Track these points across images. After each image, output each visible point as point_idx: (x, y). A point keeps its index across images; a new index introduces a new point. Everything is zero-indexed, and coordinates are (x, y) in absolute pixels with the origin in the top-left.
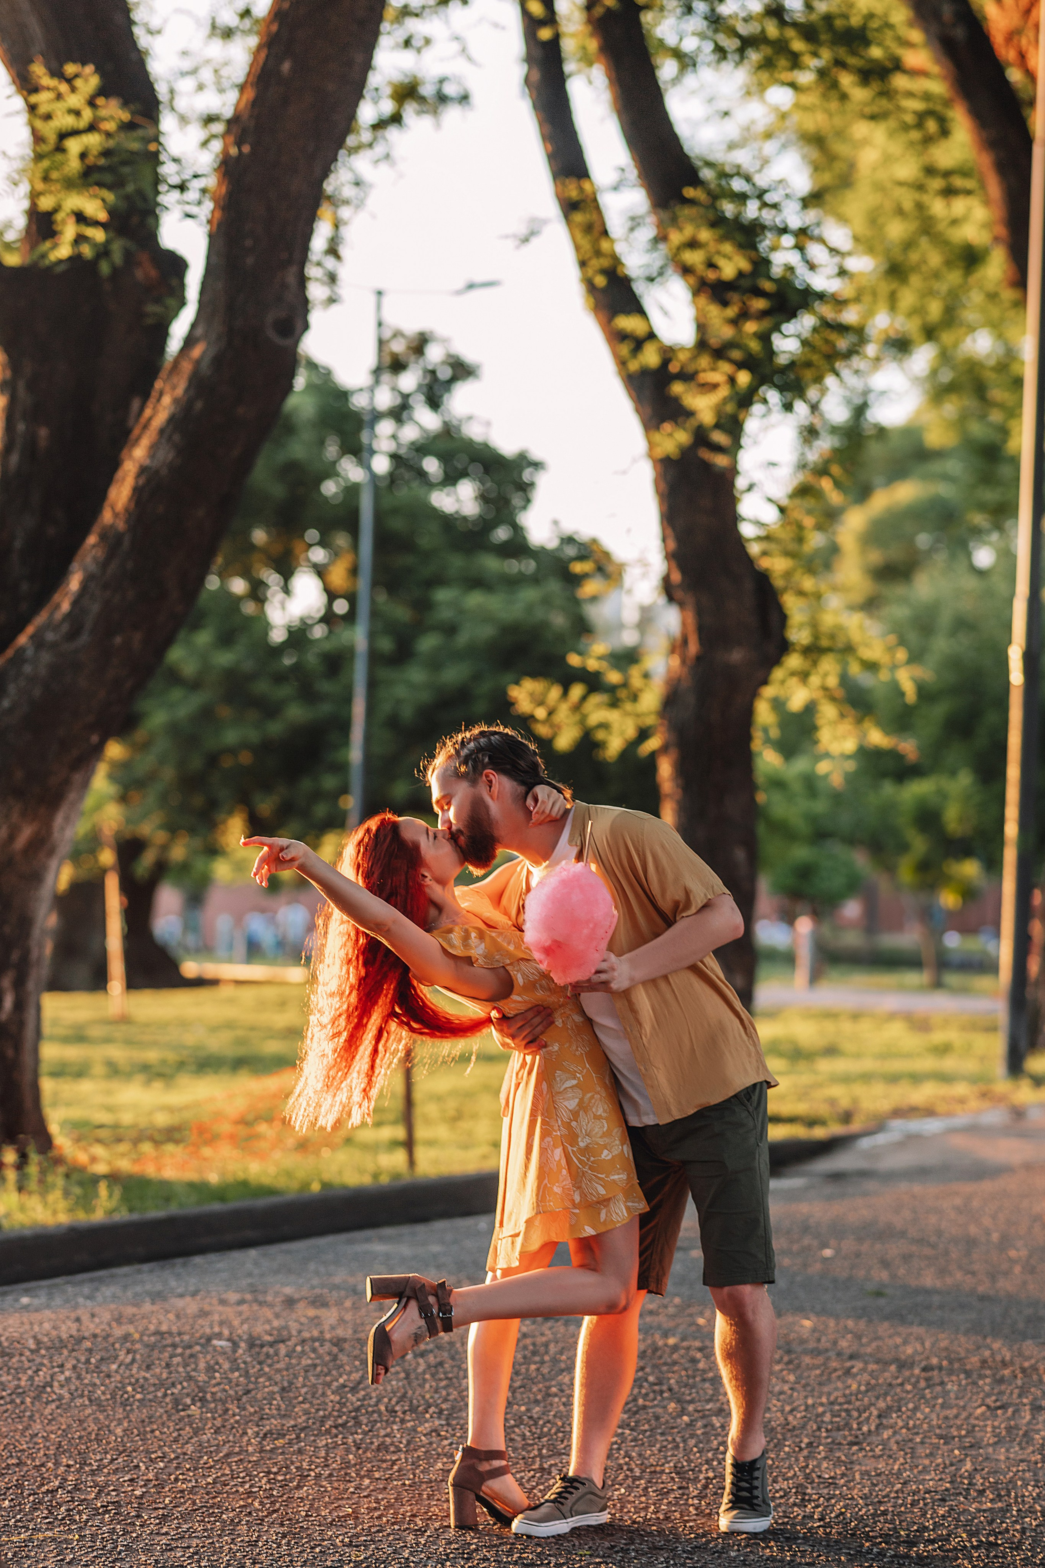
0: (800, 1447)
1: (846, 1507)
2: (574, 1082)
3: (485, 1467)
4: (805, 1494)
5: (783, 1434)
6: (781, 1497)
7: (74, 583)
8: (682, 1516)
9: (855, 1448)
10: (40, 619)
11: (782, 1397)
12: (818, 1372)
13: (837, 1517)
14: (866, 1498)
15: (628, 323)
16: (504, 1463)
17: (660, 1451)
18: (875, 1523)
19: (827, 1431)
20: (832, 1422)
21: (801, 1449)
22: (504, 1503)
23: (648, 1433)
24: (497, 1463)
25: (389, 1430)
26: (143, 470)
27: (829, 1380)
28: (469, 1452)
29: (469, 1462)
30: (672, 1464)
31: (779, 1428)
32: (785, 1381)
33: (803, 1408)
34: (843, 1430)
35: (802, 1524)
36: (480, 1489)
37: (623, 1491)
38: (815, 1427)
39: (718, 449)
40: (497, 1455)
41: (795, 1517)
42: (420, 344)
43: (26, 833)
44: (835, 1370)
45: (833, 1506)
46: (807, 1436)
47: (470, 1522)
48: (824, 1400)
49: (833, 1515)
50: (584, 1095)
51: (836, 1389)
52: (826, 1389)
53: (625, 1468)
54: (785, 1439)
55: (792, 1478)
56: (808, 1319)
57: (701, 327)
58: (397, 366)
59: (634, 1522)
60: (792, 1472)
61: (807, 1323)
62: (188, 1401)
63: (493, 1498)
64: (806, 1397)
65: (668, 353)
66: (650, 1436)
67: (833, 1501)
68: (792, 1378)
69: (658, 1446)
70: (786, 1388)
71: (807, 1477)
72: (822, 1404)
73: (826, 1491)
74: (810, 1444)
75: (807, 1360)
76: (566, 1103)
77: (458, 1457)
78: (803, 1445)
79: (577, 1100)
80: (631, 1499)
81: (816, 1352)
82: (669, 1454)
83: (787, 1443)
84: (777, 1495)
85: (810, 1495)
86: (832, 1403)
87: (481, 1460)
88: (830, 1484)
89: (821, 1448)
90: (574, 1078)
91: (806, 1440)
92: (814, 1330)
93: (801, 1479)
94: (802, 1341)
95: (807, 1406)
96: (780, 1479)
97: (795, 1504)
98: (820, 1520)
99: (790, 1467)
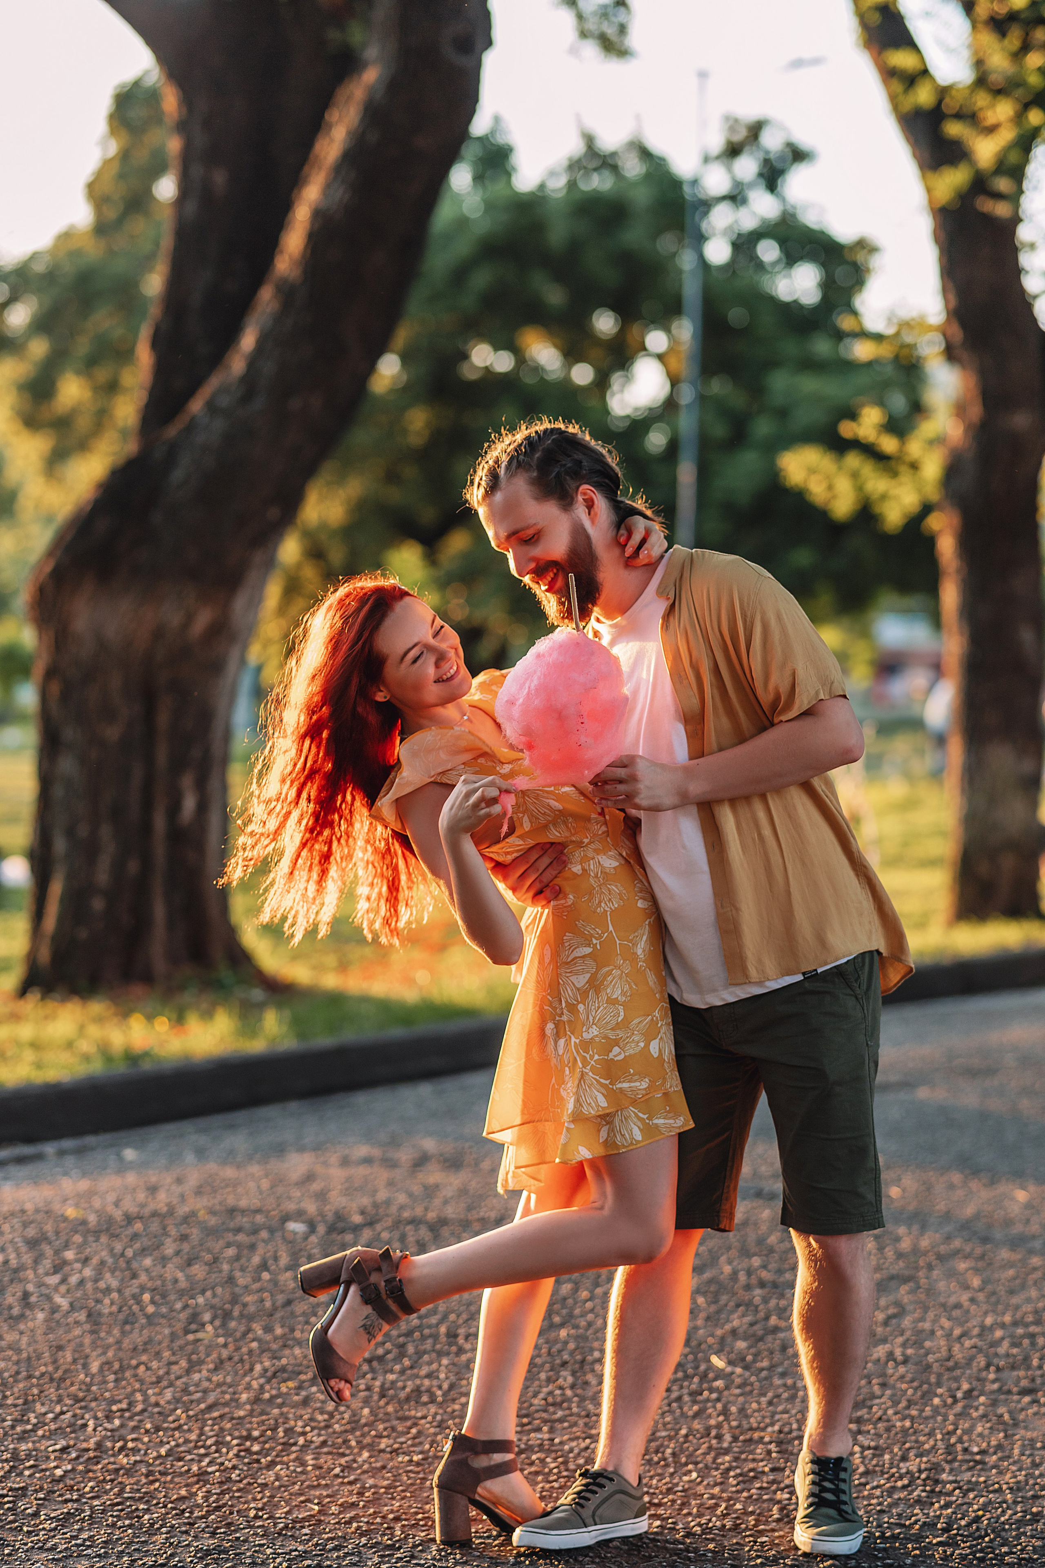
0: (954, 1397)
1: (984, 1508)
2: (588, 950)
3: (482, 1462)
4: (937, 1482)
5: (939, 1376)
6: (904, 1487)
7: (248, 341)
8: (758, 1522)
9: (1027, 1399)
10: (213, 383)
11: (956, 1313)
12: (1011, 1272)
13: (969, 1525)
14: (1019, 1489)
15: (902, 59)
16: (510, 1456)
17: (770, 1403)
18: (1018, 1537)
19: (998, 1369)
20: (1008, 1355)
21: (955, 1401)
22: (507, 1508)
23: (764, 1374)
24: (499, 1458)
25: (434, 1366)
26: (318, 214)
27: (1023, 1286)
28: (461, 1442)
29: (460, 1456)
30: (776, 1428)
31: (935, 1365)
32: (967, 1287)
33: (976, 1331)
34: (1019, 1369)
35: (919, 1538)
36: (475, 1492)
37: (694, 1475)
38: (983, 1364)
39: (998, 196)
40: (503, 1446)
41: (911, 1526)
42: (756, 130)
43: (203, 619)
44: (1035, 1269)
45: (970, 1504)
46: (969, 1380)
47: (461, 1536)
48: (1007, 1319)
49: (963, 1523)
50: (598, 969)
51: (1029, 1300)
52: (1015, 1300)
53: (714, 1433)
54: (939, 1384)
55: (928, 1452)
56: (1023, 1188)
57: (979, 64)
58: (733, 151)
59: (689, 1534)
60: (932, 1442)
61: (1021, 1196)
62: (207, 1317)
63: (494, 1504)
64: (986, 1313)
65: (943, 92)
66: (766, 1379)
67: (971, 1495)
68: (976, 1282)
69: (770, 1395)
70: (964, 1297)
71: (950, 1449)
72: (1003, 1326)
73: (966, 1476)
74: (968, 1394)
75: (1005, 1254)
76: (573, 978)
77: (448, 1447)
78: (959, 1395)
79: (588, 976)
80: (701, 1489)
81: (1016, 1243)
82: (780, 1408)
83: (939, 1391)
84: (899, 1484)
85: (944, 1483)
86: (1015, 1324)
87: (477, 1454)
88: (977, 1462)
89: (982, 1399)
90: (589, 946)
91: (966, 1386)
92: (1028, 1206)
93: (939, 1457)
94: (1008, 1223)
95: (983, 1328)
96: (912, 1454)
97: (918, 1501)
98: (945, 1530)
99: (931, 1434)
